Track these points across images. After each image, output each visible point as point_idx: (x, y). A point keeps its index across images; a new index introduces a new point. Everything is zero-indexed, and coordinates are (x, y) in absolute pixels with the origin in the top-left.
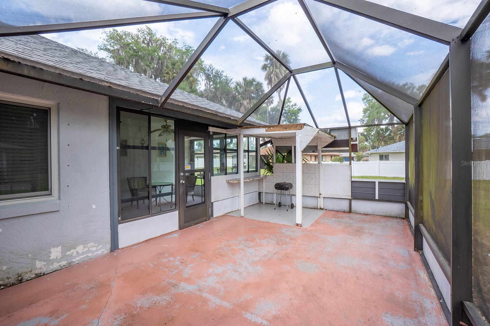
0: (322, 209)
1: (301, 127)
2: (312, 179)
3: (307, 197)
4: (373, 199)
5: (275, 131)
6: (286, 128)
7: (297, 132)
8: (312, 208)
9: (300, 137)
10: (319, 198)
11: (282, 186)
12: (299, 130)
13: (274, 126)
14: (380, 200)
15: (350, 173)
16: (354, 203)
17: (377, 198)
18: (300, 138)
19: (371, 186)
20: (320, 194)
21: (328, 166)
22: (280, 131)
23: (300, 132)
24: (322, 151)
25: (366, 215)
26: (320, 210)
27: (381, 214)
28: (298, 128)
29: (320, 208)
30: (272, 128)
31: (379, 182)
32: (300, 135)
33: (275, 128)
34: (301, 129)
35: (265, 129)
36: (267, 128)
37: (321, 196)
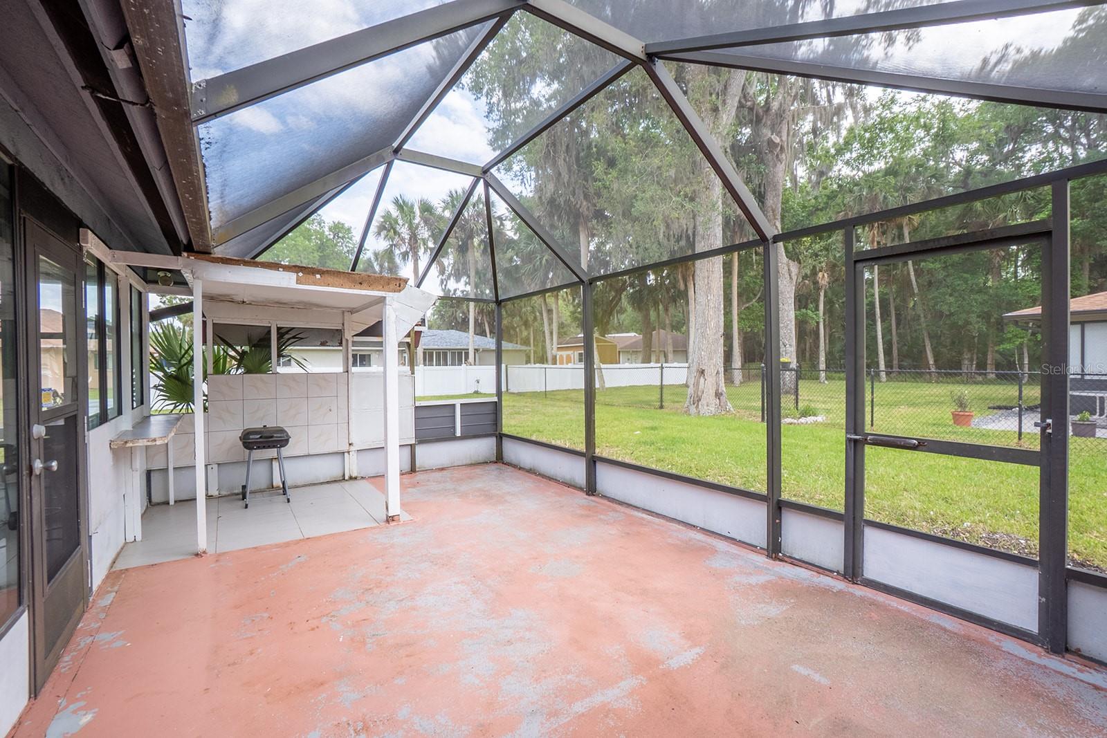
0: (356, 478)
1: (400, 286)
2: (330, 410)
3: (315, 458)
4: (452, 438)
5: (328, 285)
6: (361, 284)
7: (389, 296)
8: (328, 482)
9: (395, 310)
10: (346, 454)
11: (272, 437)
12: (395, 292)
13: (327, 271)
14: (464, 437)
15: (411, 390)
16: (420, 450)
17: (458, 434)
18: (395, 312)
19: (447, 413)
20: (350, 444)
21: (368, 377)
22: (342, 286)
23: (396, 296)
24: (354, 343)
25: (442, 469)
26: (351, 482)
27: (464, 463)
28: (392, 286)
29: (351, 478)
30: (318, 276)
31: (461, 404)
32: (396, 305)
33: (329, 279)
34: (400, 291)
35: (293, 276)
36: (300, 274)
37: (352, 448)
